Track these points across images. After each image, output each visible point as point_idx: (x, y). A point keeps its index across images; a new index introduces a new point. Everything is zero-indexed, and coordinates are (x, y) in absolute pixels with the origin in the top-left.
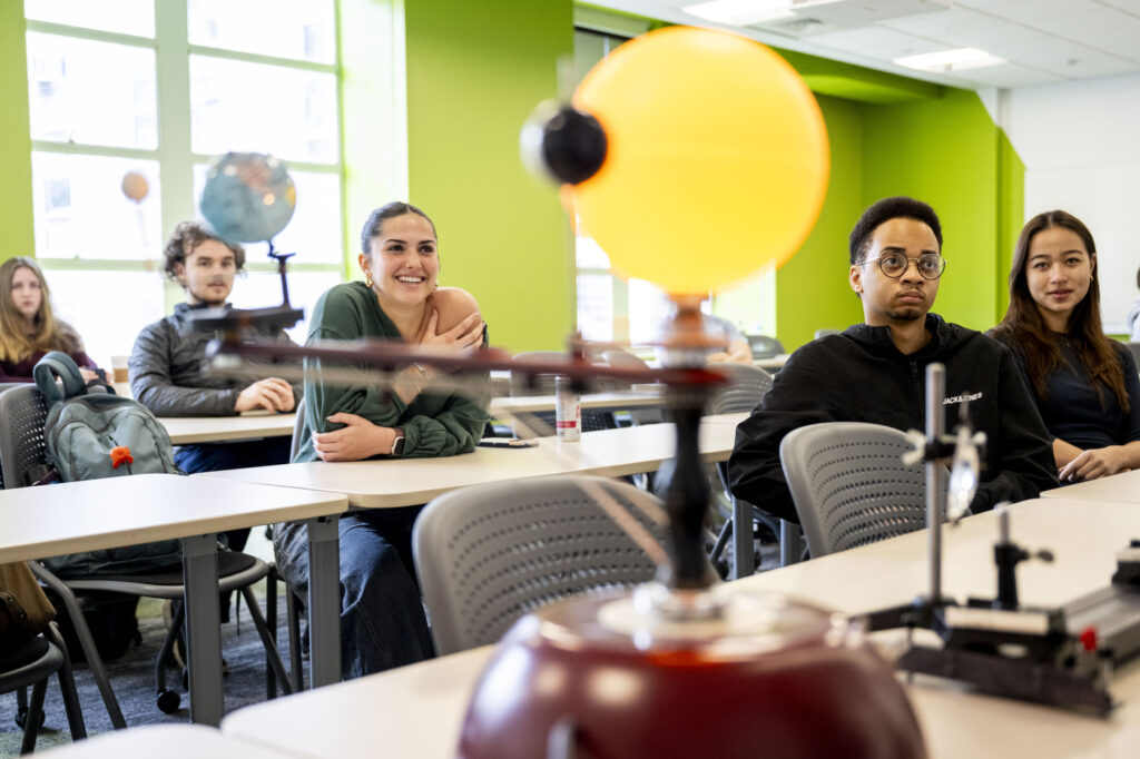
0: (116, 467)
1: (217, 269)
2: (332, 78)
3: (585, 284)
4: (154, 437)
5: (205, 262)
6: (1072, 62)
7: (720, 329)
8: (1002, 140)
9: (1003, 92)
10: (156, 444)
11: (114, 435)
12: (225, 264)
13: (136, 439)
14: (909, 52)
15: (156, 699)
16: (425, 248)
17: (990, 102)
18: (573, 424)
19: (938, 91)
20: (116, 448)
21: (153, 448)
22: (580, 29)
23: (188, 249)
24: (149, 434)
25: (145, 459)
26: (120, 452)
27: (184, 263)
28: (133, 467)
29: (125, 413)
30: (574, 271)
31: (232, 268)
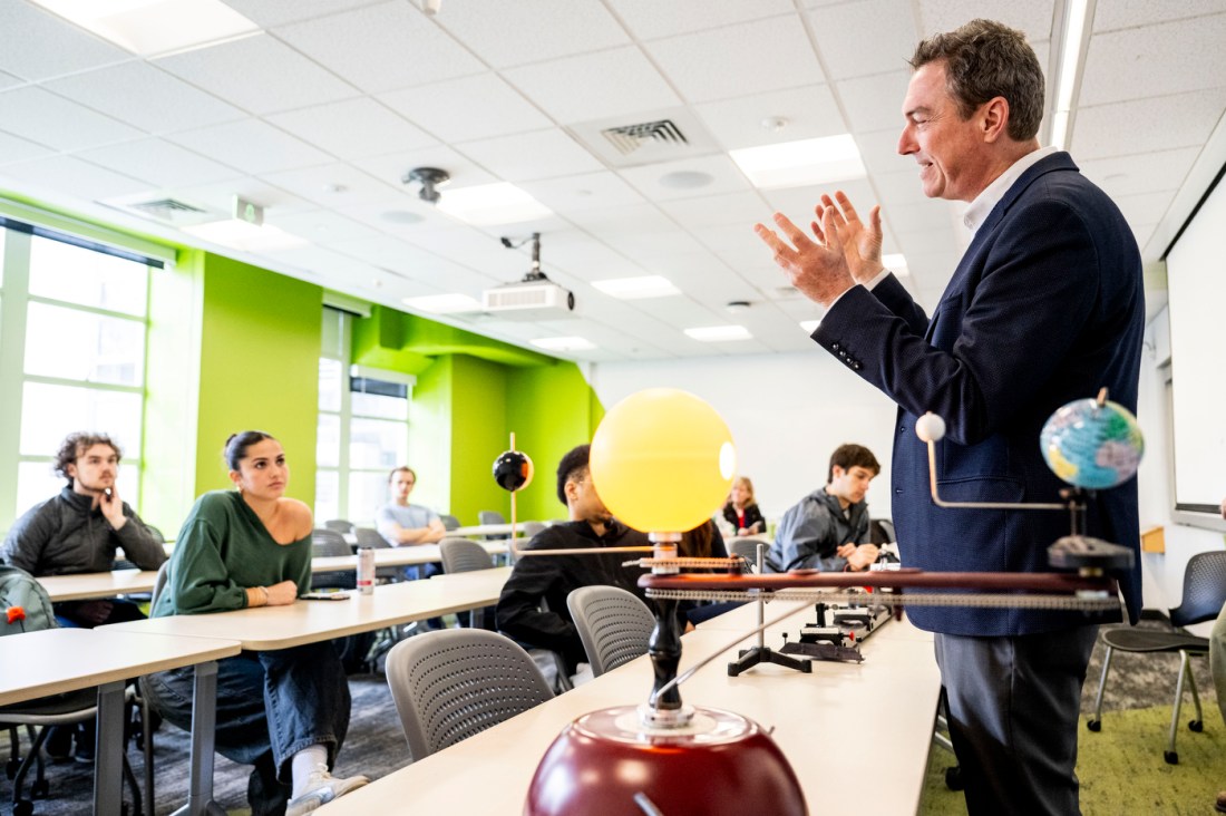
0: (10, 623)
1: (105, 465)
2: (142, 326)
3: (321, 476)
4: (41, 598)
5: (96, 460)
6: (635, 350)
7: (423, 513)
8: (592, 394)
9: (593, 365)
10: (43, 604)
11: (8, 597)
12: (110, 461)
13: (27, 599)
14: (540, 337)
15: (12, 809)
16: (280, 460)
17: (585, 370)
18: (369, 583)
19: (554, 361)
20: (11, 608)
21: (40, 607)
22: (326, 306)
23: (79, 452)
24: (37, 596)
25: (34, 615)
26: (15, 611)
27: (75, 463)
28: (26, 622)
29: (16, 580)
30: (314, 468)
31: (114, 464)
